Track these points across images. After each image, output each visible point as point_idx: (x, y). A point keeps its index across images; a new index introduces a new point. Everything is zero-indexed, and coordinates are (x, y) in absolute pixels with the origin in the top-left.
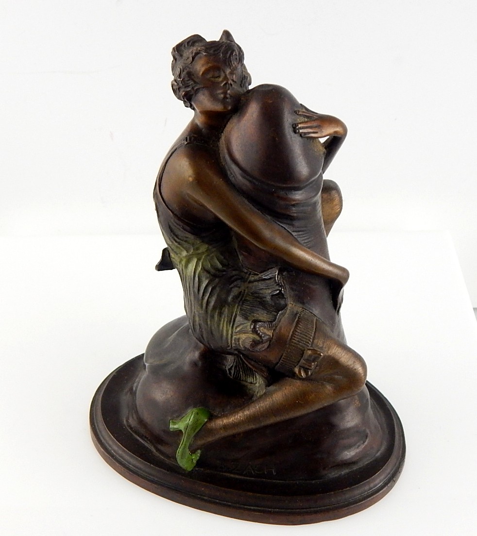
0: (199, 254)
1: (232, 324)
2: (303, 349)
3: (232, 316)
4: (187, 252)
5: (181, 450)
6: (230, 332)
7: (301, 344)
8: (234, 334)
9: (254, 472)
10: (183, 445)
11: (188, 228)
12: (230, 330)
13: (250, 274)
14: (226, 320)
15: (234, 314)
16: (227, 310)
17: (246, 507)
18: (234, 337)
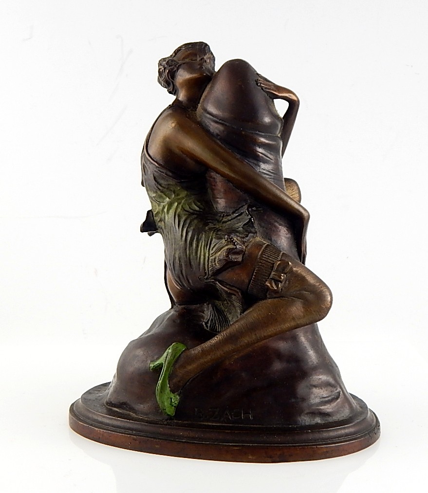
0: (179, 199)
1: (208, 247)
2: (272, 262)
3: (208, 240)
4: (169, 199)
5: (160, 381)
6: (207, 255)
7: (270, 258)
8: (211, 255)
9: (231, 417)
10: (163, 375)
11: (170, 174)
12: (207, 253)
13: (223, 217)
14: (203, 244)
15: (210, 237)
16: (204, 235)
17: (224, 444)
18: (211, 258)
